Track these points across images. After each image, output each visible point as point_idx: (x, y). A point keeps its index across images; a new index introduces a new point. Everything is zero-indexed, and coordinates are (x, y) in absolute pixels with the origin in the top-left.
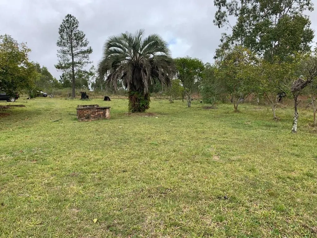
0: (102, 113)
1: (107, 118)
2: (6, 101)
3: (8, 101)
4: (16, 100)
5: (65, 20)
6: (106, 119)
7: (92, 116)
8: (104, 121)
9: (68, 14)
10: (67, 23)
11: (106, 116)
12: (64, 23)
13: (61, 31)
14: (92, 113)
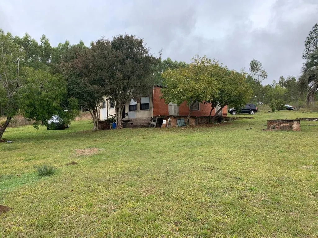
0: (288, 124)
1: (295, 129)
2: (248, 114)
3: (250, 114)
4: (255, 113)
5: (312, 31)
6: (294, 131)
7: (277, 127)
8: (290, 133)
9: (316, 24)
10: (314, 33)
11: (292, 128)
12: (311, 35)
13: (308, 43)
14: (278, 125)
